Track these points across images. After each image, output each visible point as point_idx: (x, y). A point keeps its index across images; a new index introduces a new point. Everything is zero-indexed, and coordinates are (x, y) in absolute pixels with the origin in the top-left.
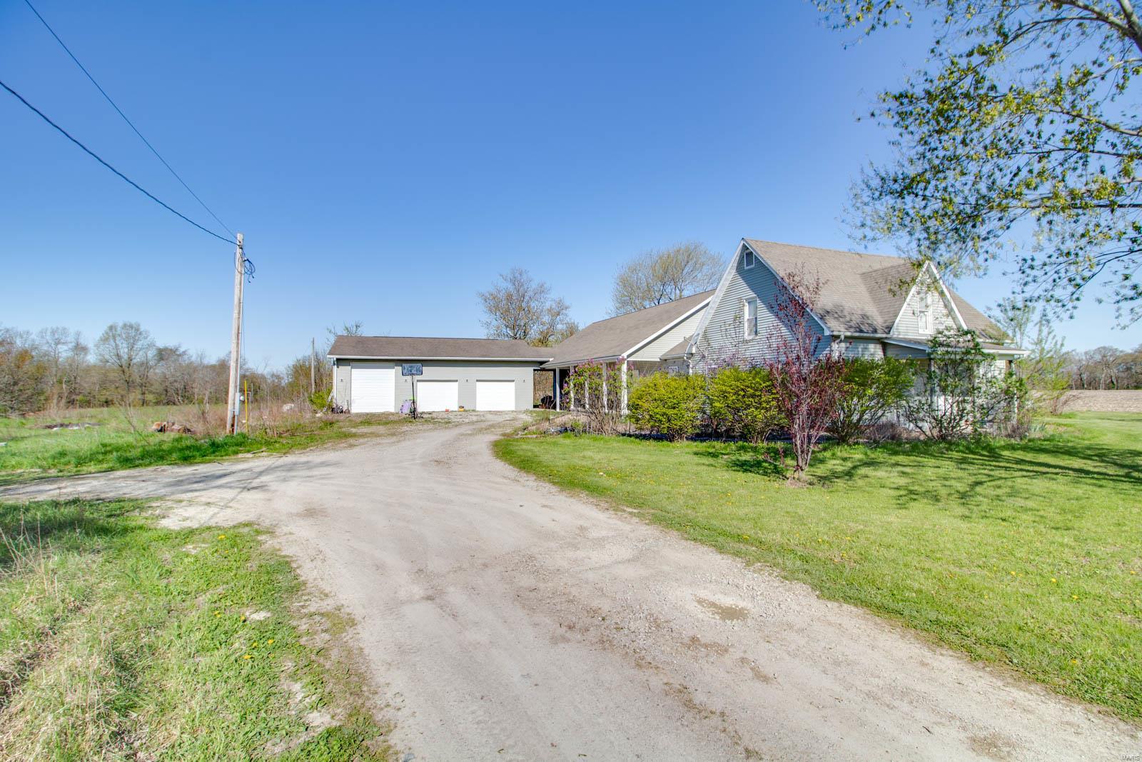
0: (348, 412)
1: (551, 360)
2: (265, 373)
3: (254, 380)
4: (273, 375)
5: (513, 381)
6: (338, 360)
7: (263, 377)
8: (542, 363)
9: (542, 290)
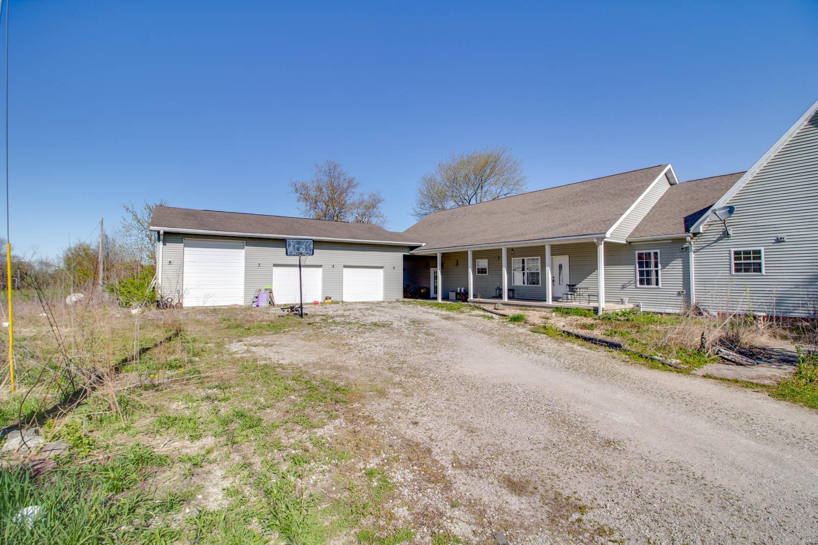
0: (180, 306)
1: (424, 244)
2: (33, 260)
3: (21, 266)
4: (41, 263)
5: (382, 267)
6: (166, 233)
7: (30, 265)
8: (412, 248)
9: (351, 184)
